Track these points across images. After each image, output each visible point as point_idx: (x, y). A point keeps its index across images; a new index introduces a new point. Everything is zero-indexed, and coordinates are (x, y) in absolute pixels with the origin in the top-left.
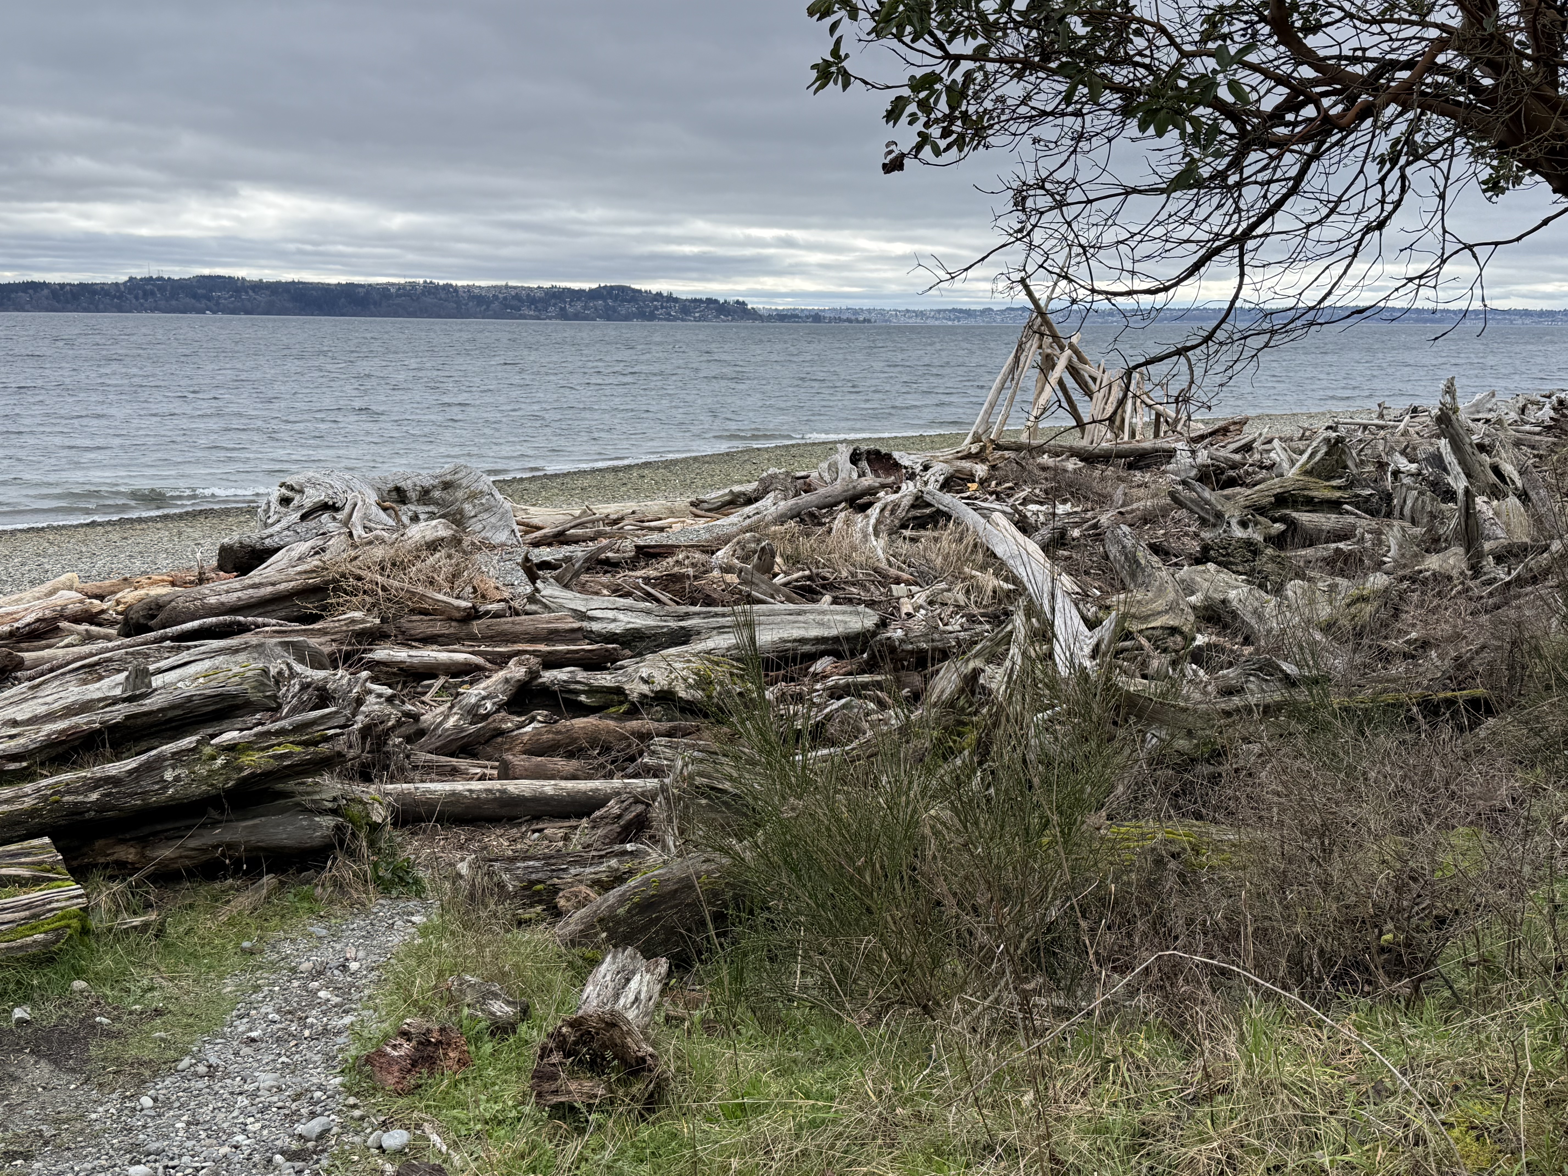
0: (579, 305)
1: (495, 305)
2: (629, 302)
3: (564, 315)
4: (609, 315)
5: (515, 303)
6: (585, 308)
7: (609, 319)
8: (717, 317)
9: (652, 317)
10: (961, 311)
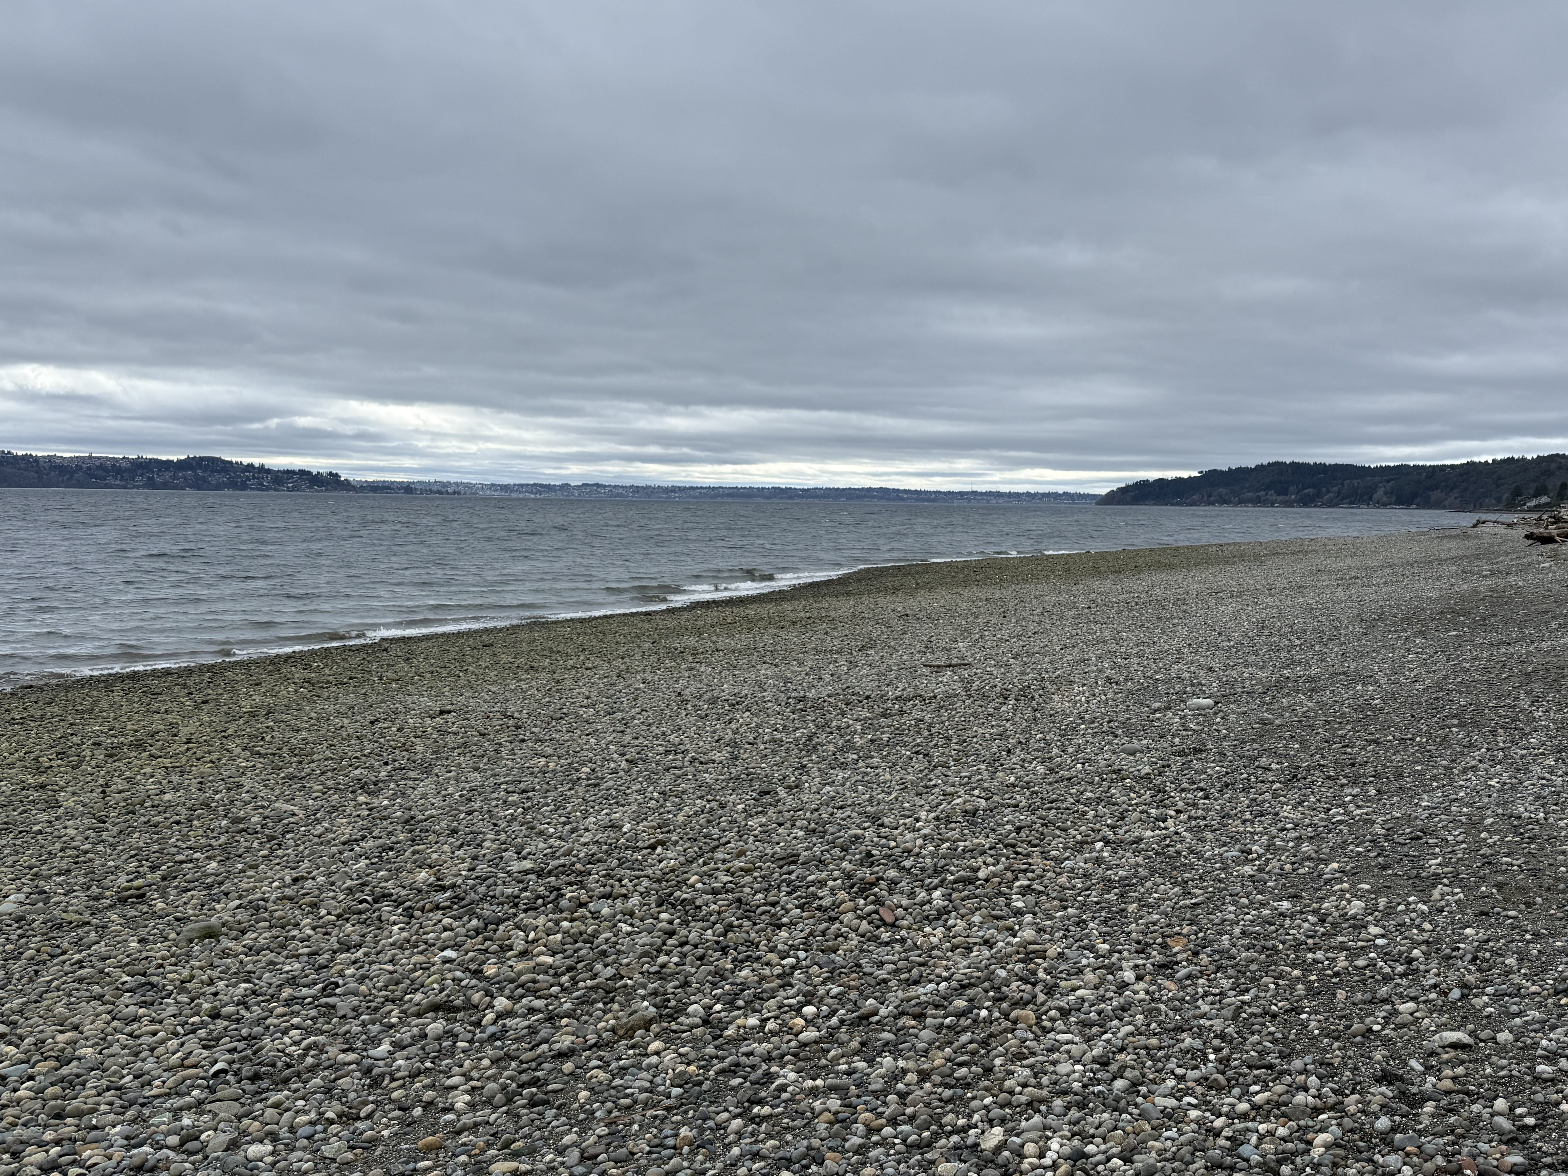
0: (167, 476)
1: (79, 475)
2: (219, 472)
3: (151, 484)
4: (199, 484)
5: (100, 472)
6: (175, 477)
7: (199, 488)
8: (310, 487)
9: (244, 487)
10: (542, 486)
